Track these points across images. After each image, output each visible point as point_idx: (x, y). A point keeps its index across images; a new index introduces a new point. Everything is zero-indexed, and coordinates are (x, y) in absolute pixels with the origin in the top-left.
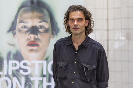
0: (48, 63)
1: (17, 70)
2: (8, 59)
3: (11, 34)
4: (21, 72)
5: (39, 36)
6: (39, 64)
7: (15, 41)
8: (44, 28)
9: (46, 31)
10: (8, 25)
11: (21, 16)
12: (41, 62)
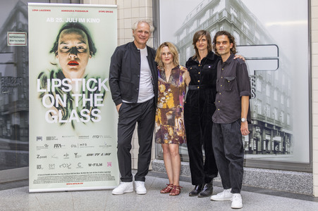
0: (86, 81)
1: (59, 88)
2: (52, 77)
3: (53, 54)
4: (63, 89)
5: (79, 56)
6: (79, 81)
7: (57, 61)
8: (83, 48)
9: (85, 51)
10: (51, 46)
11: (62, 37)
12: (81, 80)
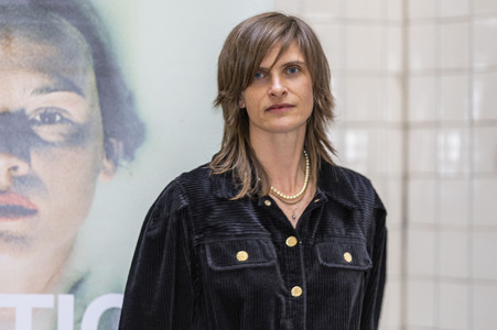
0: (81, 308)
6: (35, 311)
8: (63, 120)
